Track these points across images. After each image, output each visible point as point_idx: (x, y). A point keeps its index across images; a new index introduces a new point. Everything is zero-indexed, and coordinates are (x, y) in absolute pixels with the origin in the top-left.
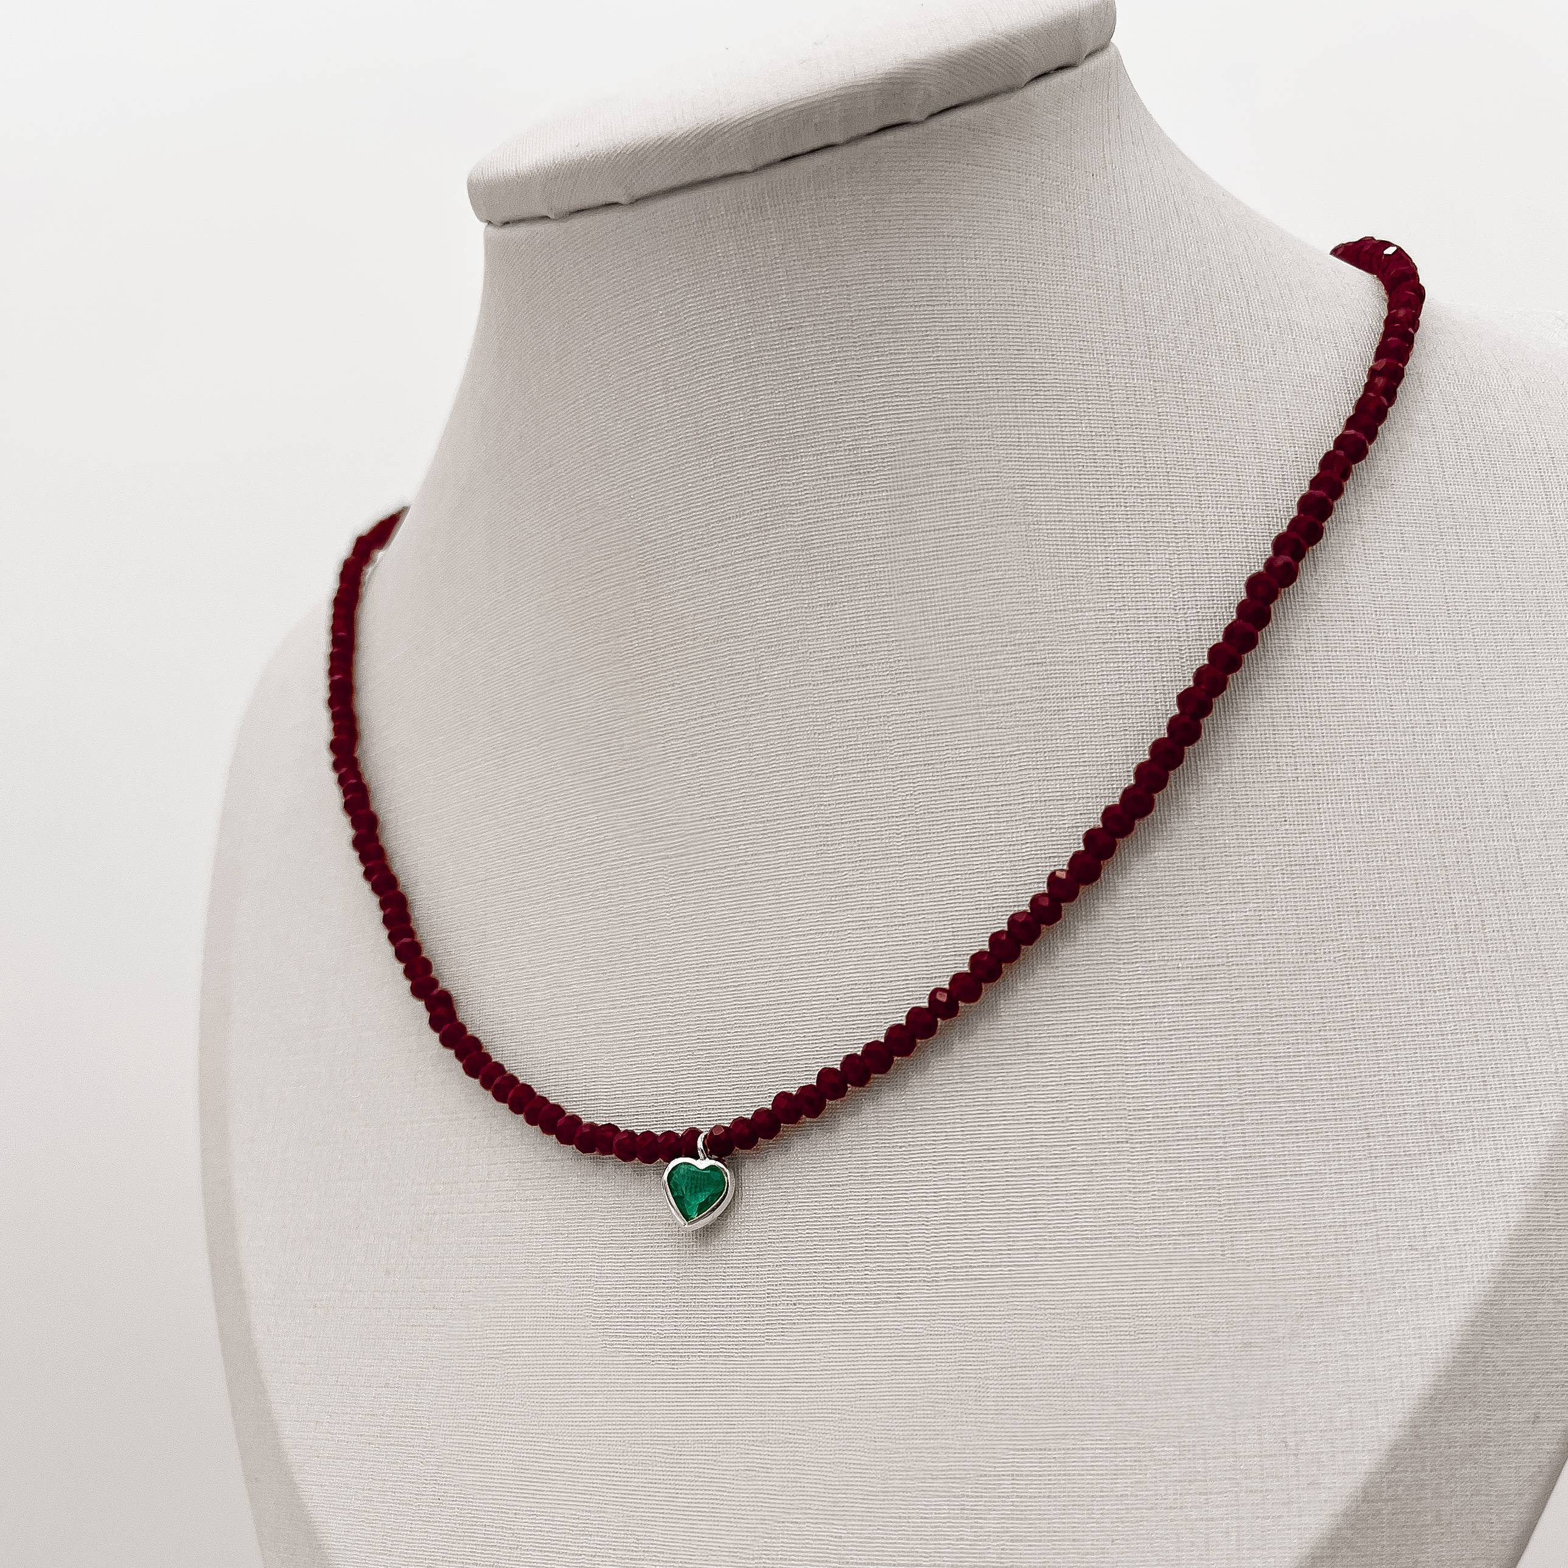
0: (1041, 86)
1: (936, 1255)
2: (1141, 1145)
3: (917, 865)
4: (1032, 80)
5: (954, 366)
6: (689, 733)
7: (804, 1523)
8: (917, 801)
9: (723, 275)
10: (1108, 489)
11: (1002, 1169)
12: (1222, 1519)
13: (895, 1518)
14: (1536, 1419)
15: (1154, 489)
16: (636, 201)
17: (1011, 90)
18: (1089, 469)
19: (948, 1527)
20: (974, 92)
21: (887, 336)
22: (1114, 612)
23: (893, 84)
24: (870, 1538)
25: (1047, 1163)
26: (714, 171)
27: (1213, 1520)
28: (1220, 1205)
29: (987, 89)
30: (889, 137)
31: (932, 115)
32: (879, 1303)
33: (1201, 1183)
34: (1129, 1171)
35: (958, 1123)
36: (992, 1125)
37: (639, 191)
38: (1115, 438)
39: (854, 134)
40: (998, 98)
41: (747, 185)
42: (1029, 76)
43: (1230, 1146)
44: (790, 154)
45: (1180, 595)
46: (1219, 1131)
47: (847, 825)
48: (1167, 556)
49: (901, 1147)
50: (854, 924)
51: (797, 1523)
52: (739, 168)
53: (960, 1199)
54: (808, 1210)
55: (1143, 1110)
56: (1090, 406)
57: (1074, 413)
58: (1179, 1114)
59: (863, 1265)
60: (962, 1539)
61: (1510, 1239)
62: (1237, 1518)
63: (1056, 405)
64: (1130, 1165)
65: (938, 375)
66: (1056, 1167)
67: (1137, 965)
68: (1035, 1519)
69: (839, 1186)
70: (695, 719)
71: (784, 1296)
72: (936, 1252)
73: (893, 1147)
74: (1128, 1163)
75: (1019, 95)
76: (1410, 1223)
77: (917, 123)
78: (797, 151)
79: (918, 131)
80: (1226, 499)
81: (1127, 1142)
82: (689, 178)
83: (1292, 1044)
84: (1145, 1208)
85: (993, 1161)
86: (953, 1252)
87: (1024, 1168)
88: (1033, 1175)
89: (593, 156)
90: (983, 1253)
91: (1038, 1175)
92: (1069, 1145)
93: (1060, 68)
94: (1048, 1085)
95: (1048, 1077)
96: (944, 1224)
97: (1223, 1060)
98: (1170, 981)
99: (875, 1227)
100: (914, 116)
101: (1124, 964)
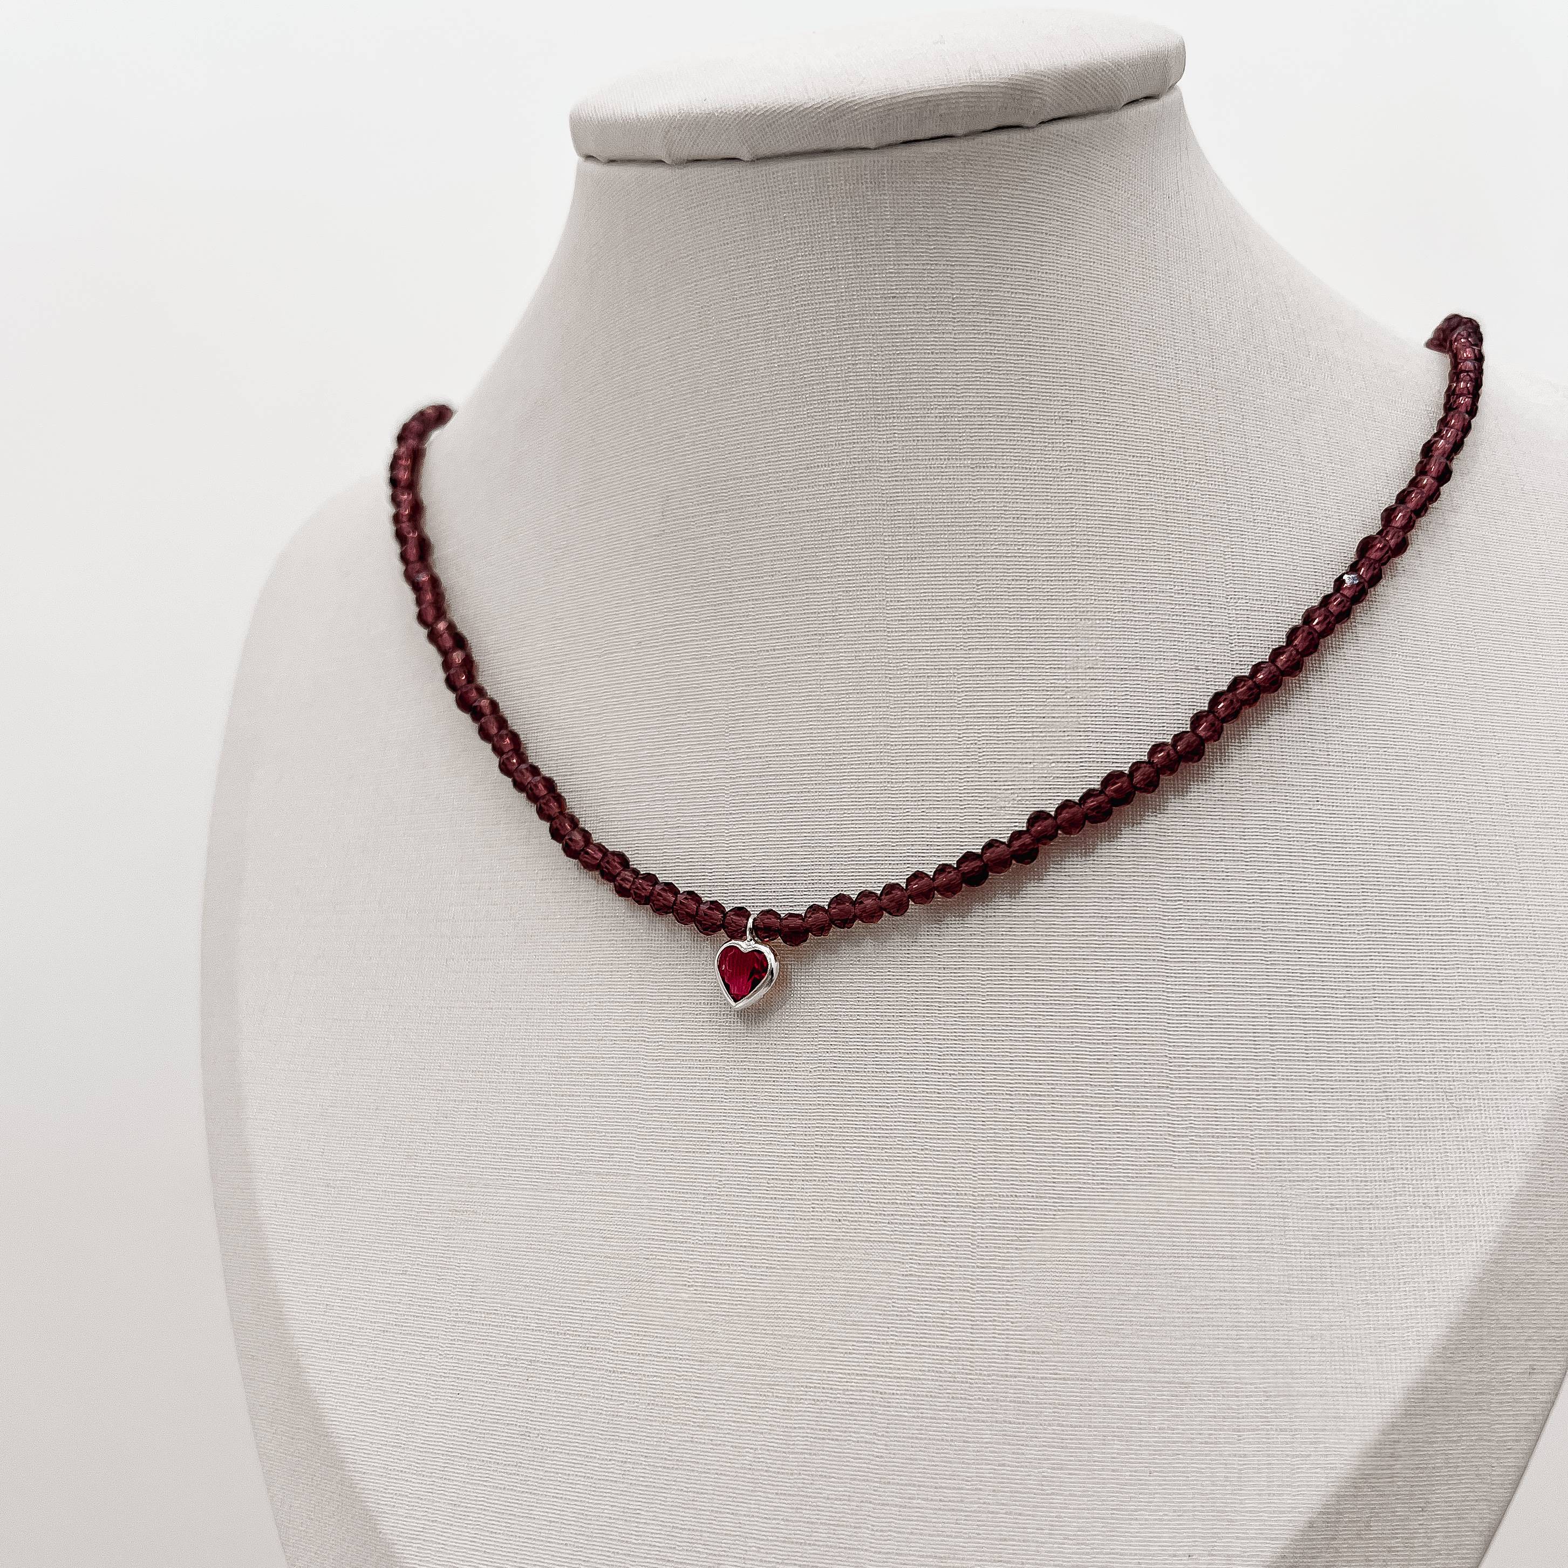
0: (1133, 111)
1: (983, 1182)
2: (1181, 1092)
3: (977, 810)
4: (1128, 104)
5: (1043, 352)
6: (761, 663)
8: (981, 750)
9: (835, 240)
10: (1173, 481)
11: (1049, 1104)
13: (938, 1440)
14: (1532, 1371)
15: (1213, 487)
16: (759, 160)
17: (1109, 110)
18: (1157, 461)
19: (991, 1452)
20: (1081, 108)
21: (984, 317)
22: (1173, 595)
24: (911, 1459)
25: (1090, 1101)
26: (841, 142)
27: (1245, 1456)
28: (1252, 1154)
29: (1091, 107)
30: (1003, 136)
31: (1043, 123)
32: (924, 1225)
34: (1168, 1115)
36: (1040, 1061)
37: (764, 150)
38: (1181, 436)
39: (973, 128)
41: (865, 160)
43: (1263, 1099)
44: (913, 138)
45: (1231, 585)
46: (1253, 1084)
50: (912, 859)
51: (837, 1440)
52: (863, 145)
53: (1007, 1129)
54: (856, 1128)
55: (1183, 1058)
56: (1161, 404)
57: (1147, 409)
58: (1216, 1065)
59: (909, 1187)
60: (1004, 1465)
61: (1513, 1203)
63: (1131, 399)
64: (1170, 1110)
65: (1028, 358)
66: (1100, 1106)
67: (1181, 922)
68: (1076, 1448)
69: (888, 1107)
70: (768, 651)
71: (828, 1212)
72: (983, 1179)
75: (1111, 119)
76: (1424, 1182)
77: (1028, 128)
78: (919, 138)
79: (1029, 134)
80: (1274, 503)
81: (1167, 1087)
82: (815, 146)
83: (1320, 1007)
84: (1183, 1152)
85: (1040, 1095)
86: (999, 1180)
87: (1070, 1105)
88: (1079, 1112)
89: (722, 112)
90: (1029, 1183)
91: (1083, 1113)
92: (1113, 1086)
93: (1147, 98)
94: (1094, 1028)
95: (1094, 1020)
96: (991, 1152)
97: (1257, 1017)
98: (1211, 939)
99: (922, 1150)
100: (1027, 122)
101: (1169, 920)
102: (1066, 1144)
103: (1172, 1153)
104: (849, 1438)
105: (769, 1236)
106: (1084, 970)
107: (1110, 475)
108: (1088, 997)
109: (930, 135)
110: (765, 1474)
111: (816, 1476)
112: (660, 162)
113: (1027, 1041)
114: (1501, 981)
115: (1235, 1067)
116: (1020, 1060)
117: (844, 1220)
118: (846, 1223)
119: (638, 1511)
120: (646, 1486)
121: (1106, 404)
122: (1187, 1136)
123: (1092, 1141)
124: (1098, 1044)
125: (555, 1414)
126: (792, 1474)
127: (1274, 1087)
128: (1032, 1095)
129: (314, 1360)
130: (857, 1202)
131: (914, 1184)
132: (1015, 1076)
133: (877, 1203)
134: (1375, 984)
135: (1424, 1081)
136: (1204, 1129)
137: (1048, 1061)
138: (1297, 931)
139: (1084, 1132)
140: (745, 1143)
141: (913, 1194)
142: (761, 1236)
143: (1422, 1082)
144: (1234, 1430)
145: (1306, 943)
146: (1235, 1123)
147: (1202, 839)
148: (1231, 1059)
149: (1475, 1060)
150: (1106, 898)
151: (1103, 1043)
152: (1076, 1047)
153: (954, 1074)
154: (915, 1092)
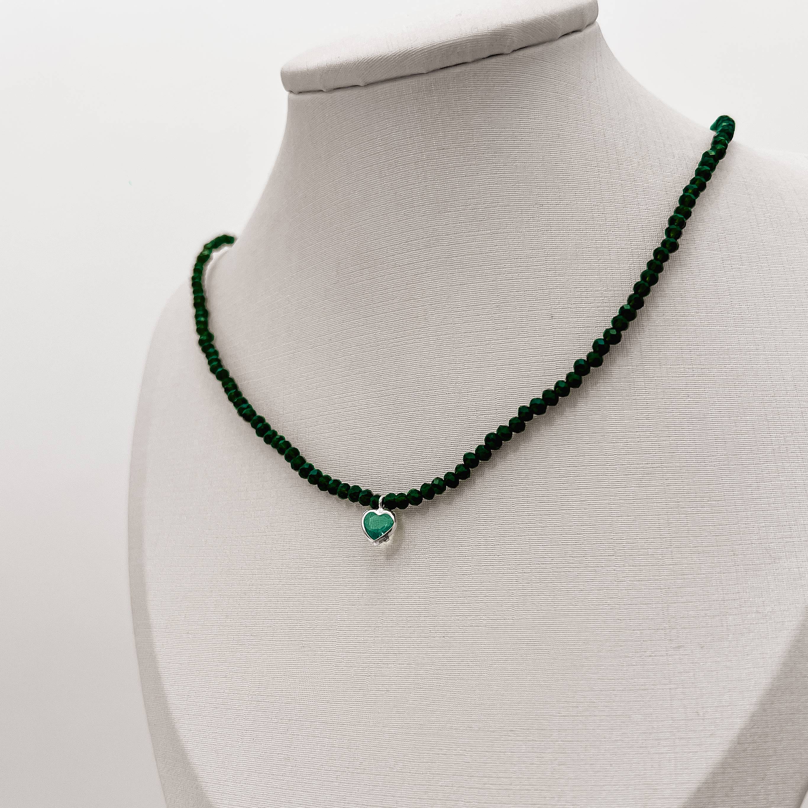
0: (566, 40)
2: (620, 557)
4: (562, 36)
7: (450, 754)
8: (505, 382)
11: (551, 568)
12: (667, 753)
16: (368, 85)
17: (551, 41)
20: (535, 41)
21: (492, 154)
22: (603, 292)
23: (496, 35)
24: (484, 763)
25: (572, 565)
26: (408, 72)
28: (661, 589)
29: (540, 40)
30: (493, 60)
31: (514, 51)
33: (651, 577)
34: (614, 570)
35: (528, 544)
36: (545, 545)
37: (369, 80)
39: (477, 57)
40: (545, 44)
41: (422, 79)
42: (560, 35)
43: (665, 559)
46: (659, 551)
47: (470, 393)
48: (628, 265)
49: (498, 556)
51: (445, 754)
52: (420, 72)
53: (529, 583)
54: (450, 587)
55: (621, 539)
56: (591, 192)
57: (583, 195)
58: (639, 542)
59: (479, 617)
60: (533, 764)
62: (675, 753)
63: (574, 190)
66: (578, 567)
67: (616, 466)
68: (570, 753)
69: (467, 575)
71: (438, 632)
72: (517, 611)
73: (494, 555)
74: (614, 566)
75: (554, 45)
76: (756, 599)
77: (507, 54)
79: (507, 58)
81: (613, 556)
82: (394, 75)
83: (695, 507)
84: (623, 590)
85: (546, 564)
86: (526, 610)
87: (562, 568)
88: (566, 572)
89: (347, 63)
90: (541, 611)
91: (569, 572)
92: (584, 557)
93: (573, 32)
94: (573, 526)
95: (572, 522)
96: (521, 596)
97: (660, 515)
98: (633, 475)
99: (485, 597)
100: (505, 51)
101: (610, 465)
102: (560, 589)
103: (617, 591)
104: (451, 753)
105: (408, 647)
106: (566, 496)
107: (565, 231)
108: (569, 510)
109: (454, 63)
110: (409, 774)
111: (435, 774)
112: (321, 91)
113: (538, 535)
114: (796, 487)
115: (650, 543)
116: (534, 546)
117: (446, 637)
118: (447, 638)
119: (344, 797)
120: (348, 783)
121: (560, 194)
122: (625, 581)
123: (574, 587)
124: (575, 534)
125: (302, 747)
126: (423, 774)
127: (671, 552)
128: (541, 564)
129: (182, 724)
130: (452, 626)
131: (482, 615)
132: (532, 554)
133: (463, 626)
134: (725, 493)
135: (754, 544)
136: (633, 577)
137: (549, 545)
138: (680, 467)
139: (569, 582)
140: (394, 598)
141: (481, 621)
142: (404, 647)
143: (753, 545)
144: (656, 740)
145: (685, 473)
146: (651, 573)
147: (626, 421)
148: (647, 538)
149: (782, 531)
150: (576, 456)
151: (577, 534)
152: (563, 536)
153: (500, 555)
154: (480, 566)
